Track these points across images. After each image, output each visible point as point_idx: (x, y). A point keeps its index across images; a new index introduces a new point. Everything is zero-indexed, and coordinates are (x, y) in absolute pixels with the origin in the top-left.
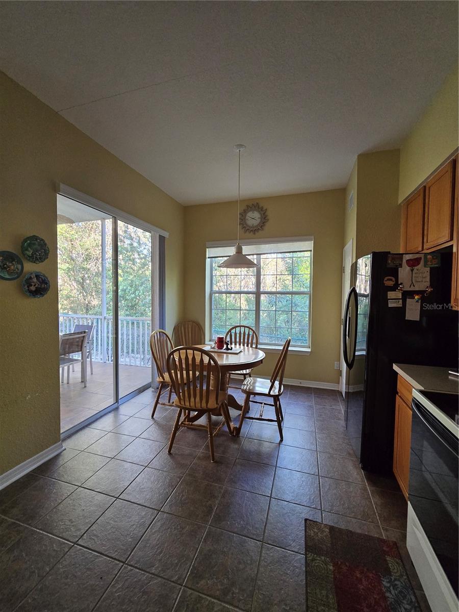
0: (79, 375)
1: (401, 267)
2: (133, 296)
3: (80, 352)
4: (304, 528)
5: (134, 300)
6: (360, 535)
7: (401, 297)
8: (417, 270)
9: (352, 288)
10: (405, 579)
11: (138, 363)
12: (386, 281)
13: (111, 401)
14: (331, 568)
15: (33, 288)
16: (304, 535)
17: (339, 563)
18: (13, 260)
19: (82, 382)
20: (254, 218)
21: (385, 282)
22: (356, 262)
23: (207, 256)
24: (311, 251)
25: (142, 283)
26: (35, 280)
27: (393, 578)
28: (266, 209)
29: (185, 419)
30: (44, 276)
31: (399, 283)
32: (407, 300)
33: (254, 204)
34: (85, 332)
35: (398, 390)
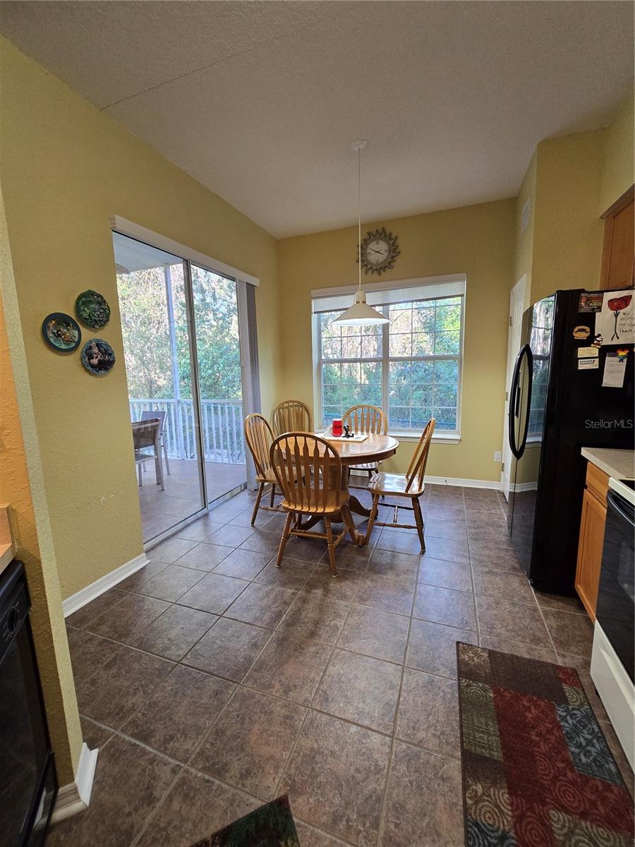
0: (154, 476)
1: (600, 311)
2: (210, 371)
3: (153, 446)
4: (456, 652)
5: (213, 377)
6: (529, 660)
7: (597, 355)
8: (624, 314)
9: (524, 347)
10: (587, 709)
11: (226, 460)
12: (576, 332)
13: (199, 505)
14: (492, 695)
15: (95, 361)
16: (456, 658)
17: (502, 690)
18: (69, 325)
19: (158, 484)
20: (378, 251)
21: (575, 334)
22: (531, 308)
23: (313, 311)
24: (462, 296)
25: (222, 354)
26: (96, 350)
27: (570, 708)
28: (396, 237)
29: (295, 526)
30: (107, 345)
31: (596, 335)
32: (607, 358)
33: (379, 232)
34: (157, 420)
35: (587, 483)
